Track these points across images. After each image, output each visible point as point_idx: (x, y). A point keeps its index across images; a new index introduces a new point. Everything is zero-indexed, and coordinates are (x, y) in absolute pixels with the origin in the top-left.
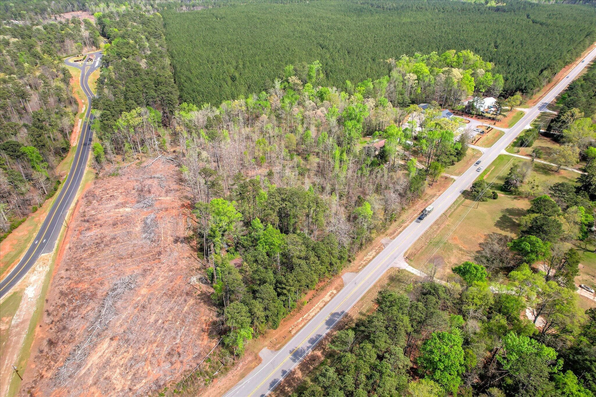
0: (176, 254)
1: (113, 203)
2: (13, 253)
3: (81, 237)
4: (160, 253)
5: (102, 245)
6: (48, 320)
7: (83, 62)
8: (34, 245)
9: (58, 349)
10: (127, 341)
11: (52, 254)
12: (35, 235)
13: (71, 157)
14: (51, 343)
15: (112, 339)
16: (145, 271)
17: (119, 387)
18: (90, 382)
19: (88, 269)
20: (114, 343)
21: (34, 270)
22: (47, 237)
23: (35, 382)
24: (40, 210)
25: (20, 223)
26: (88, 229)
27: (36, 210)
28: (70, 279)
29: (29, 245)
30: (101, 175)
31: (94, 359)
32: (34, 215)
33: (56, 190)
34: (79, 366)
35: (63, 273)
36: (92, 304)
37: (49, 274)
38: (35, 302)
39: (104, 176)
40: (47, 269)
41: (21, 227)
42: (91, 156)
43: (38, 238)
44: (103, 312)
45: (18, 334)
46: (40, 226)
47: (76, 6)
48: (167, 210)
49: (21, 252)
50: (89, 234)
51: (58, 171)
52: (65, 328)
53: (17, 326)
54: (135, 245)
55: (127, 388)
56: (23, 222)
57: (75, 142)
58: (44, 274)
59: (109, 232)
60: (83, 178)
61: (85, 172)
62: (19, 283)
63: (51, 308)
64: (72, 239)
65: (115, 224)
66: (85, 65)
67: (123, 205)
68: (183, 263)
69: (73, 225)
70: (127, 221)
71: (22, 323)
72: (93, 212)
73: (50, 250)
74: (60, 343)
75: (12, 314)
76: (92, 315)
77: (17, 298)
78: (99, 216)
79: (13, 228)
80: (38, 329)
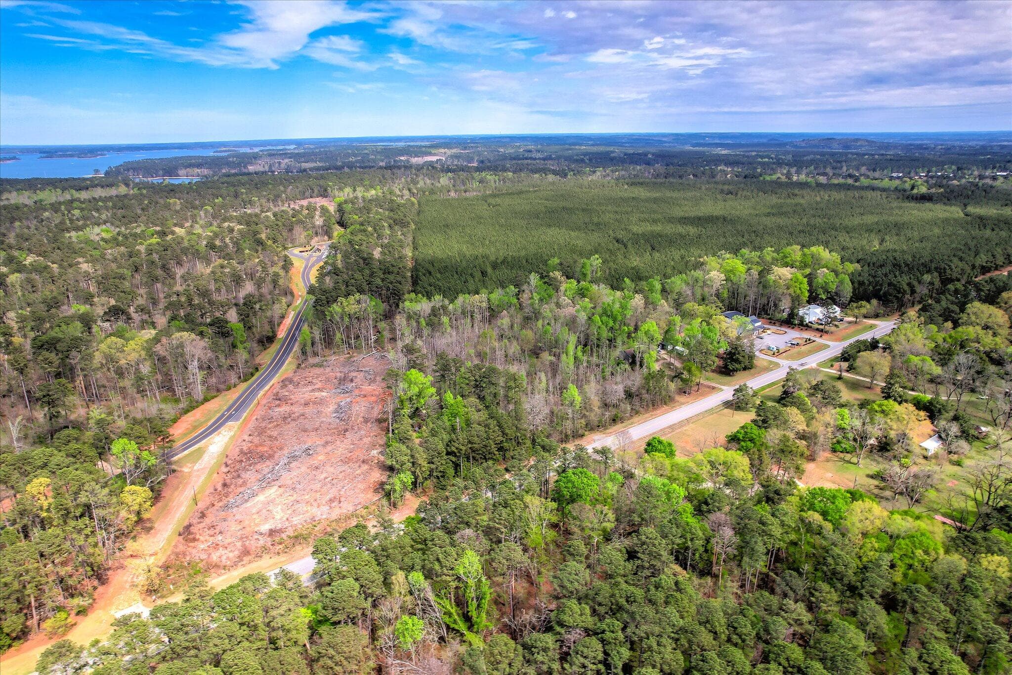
0: (363, 432)
1: (310, 388)
2: (202, 420)
3: (270, 411)
4: (346, 430)
5: (289, 419)
6: (226, 470)
7: (309, 253)
8: (223, 415)
9: (230, 490)
10: (294, 489)
11: (239, 423)
12: (225, 408)
13: (274, 348)
14: (225, 485)
15: (280, 487)
16: (327, 443)
17: (278, 517)
18: (254, 511)
19: (270, 437)
20: (281, 490)
21: (220, 433)
22: (236, 410)
23: (208, 508)
24: (233, 389)
25: (213, 398)
26: (279, 406)
27: (230, 389)
28: (251, 442)
29: (218, 415)
30: (303, 366)
31: (261, 498)
32: (227, 393)
33: (252, 375)
34: (247, 501)
35: (246, 437)
36: (268, 463)
37: (232, 438)
38: (216, 455)
39: (306, 367)
40: (232, 433)
41: (213, 401)
42: (296, 348)
43: (228, 410)
44: (277, 468)
45: (199, 477)
46: (231, 402)
47: (316, 191)
48: (365, 396)
49: (210, 419)
50: (277, 409)
51: (258, 360)
52: (239, 476)
53: (198, 471)
54: (322, 422)
55: (285, 519)
56: (216, 397)
57: (281, 334)
58: (228, 437)
59: (297, 410)
60: (284, 368)
61: (287, 362)
62: (204, 441)
63: (229, 462)
64: (260, 412)
65: (306, 404)
66: (311, 256)
67: (320, 390)
68: (367, 440)
69: (264, 402)
70: (321, 402)
71: (202, 469)
72: (287, 394)
73: (237, 420)
74: (232, 487)
75: (195, 462)
76: (266, 470)
77: (201, 452)
78: (292, 397)
79: (206, 400)
80: (215, 475)
